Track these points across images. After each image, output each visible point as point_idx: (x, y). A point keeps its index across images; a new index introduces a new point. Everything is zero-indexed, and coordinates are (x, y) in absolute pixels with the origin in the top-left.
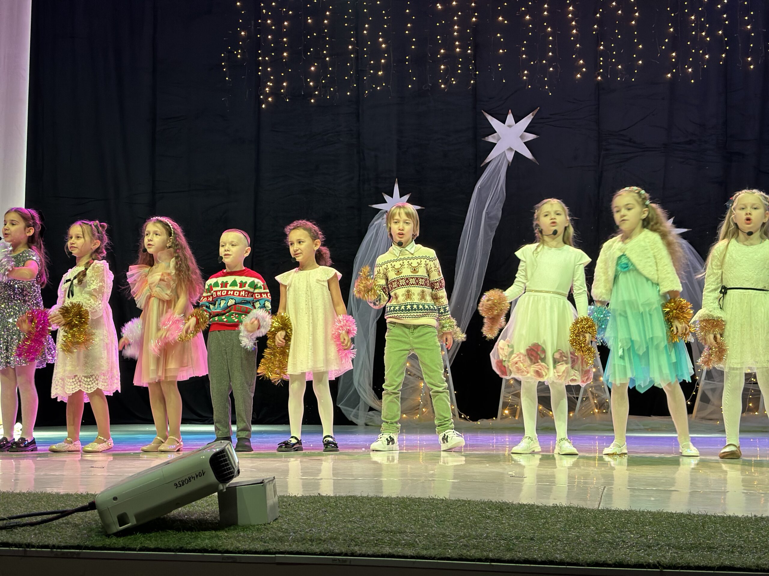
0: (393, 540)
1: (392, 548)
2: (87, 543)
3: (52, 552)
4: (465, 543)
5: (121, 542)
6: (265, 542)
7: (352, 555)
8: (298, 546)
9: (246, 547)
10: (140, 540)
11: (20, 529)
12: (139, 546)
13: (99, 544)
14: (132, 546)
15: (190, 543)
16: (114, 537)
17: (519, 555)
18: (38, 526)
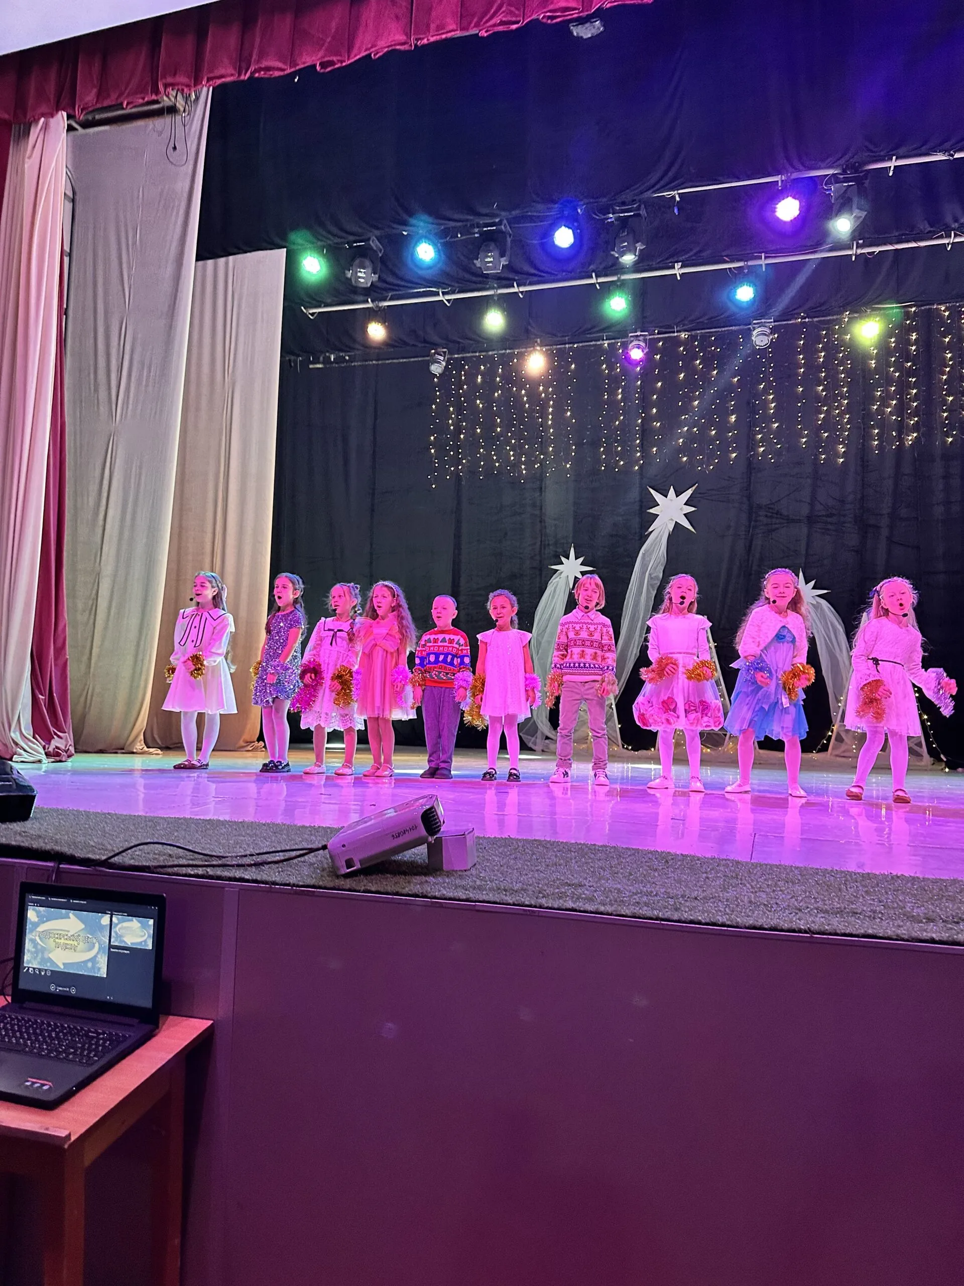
0: (574, 894)
1: (574, 902)
2: (321, 883)
3: (292, 889)
4: (638, 900)
5: (348, 883)
6: (466, 890)
7: (540, 907)
8: (494, 895)
9: (451, 895)
10: (364, 883)
11: (267, 867)
12: (363, 888)
13: (331, 885)
14: (357, 888)
15: (404, 888)
16: (342, 879)
17: (686, 915)
18: (281, 864)
